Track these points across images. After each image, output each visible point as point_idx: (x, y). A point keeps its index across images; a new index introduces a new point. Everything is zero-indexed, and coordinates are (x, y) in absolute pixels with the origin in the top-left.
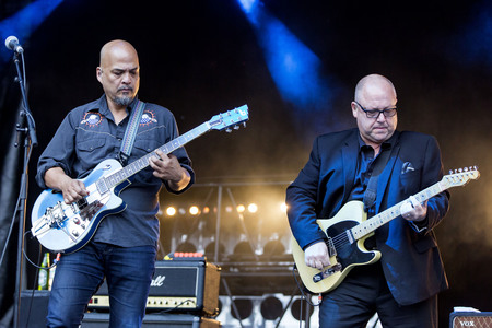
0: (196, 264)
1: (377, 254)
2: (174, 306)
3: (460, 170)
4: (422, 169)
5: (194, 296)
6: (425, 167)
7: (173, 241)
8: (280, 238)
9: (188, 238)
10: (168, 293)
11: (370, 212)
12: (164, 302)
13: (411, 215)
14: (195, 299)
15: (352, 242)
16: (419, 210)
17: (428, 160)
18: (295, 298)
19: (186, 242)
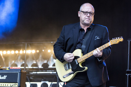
0: (18, 71)
1: (86, 68)
2: (10, 86)
3: (116, 38)
4: (102, 38)
5: (17, 83)
6: (103, 38)
7: (9, 63)
8: (47, 62)
9: (15, 62)
10: (8, 81)
11: (84, 53)
12: (7, 85)
13: (97, 55)
14: (17, 84)
15: (77, 63)
16: (100, 53)
17: (104, 35)
18: (53, 83)
19: (14, 63)
